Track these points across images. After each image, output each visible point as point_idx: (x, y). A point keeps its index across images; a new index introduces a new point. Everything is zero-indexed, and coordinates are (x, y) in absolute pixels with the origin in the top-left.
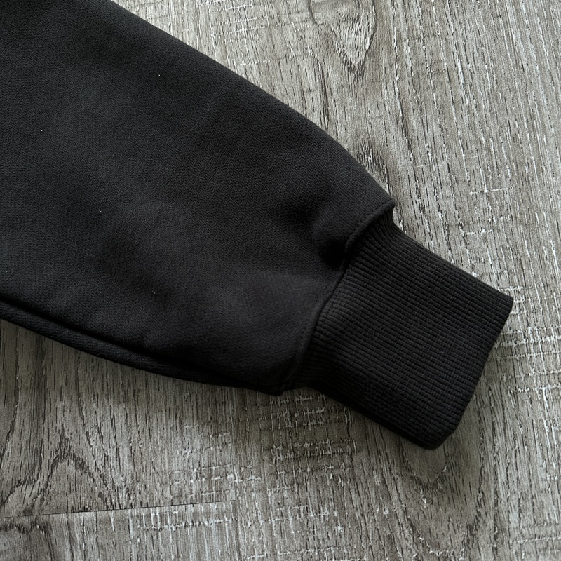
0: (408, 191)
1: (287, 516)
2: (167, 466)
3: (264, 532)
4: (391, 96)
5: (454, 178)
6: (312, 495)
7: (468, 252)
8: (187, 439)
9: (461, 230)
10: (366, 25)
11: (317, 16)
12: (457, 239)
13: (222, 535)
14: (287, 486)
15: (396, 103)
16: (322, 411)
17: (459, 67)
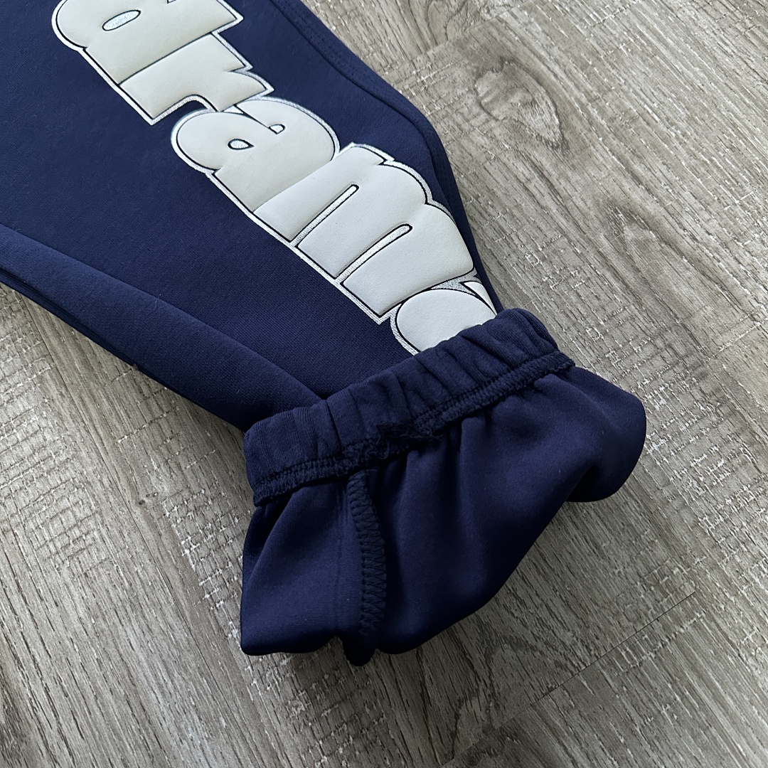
0: (672, 229)
1: (752, 579)
2: (608, 595)
3: (740, 607)
4: (606, 156)
5: (703, 202)
6: (762, 546)
7: (756, 259)
8: (612, 558)
9: (738, 243)
10: (545, 104)
11: (495, 113)
12: (741, 252)
13: (705, 634)
14: (735, 550)
15: (613, 160)
16: (723, 462)
17: (648, 109)
